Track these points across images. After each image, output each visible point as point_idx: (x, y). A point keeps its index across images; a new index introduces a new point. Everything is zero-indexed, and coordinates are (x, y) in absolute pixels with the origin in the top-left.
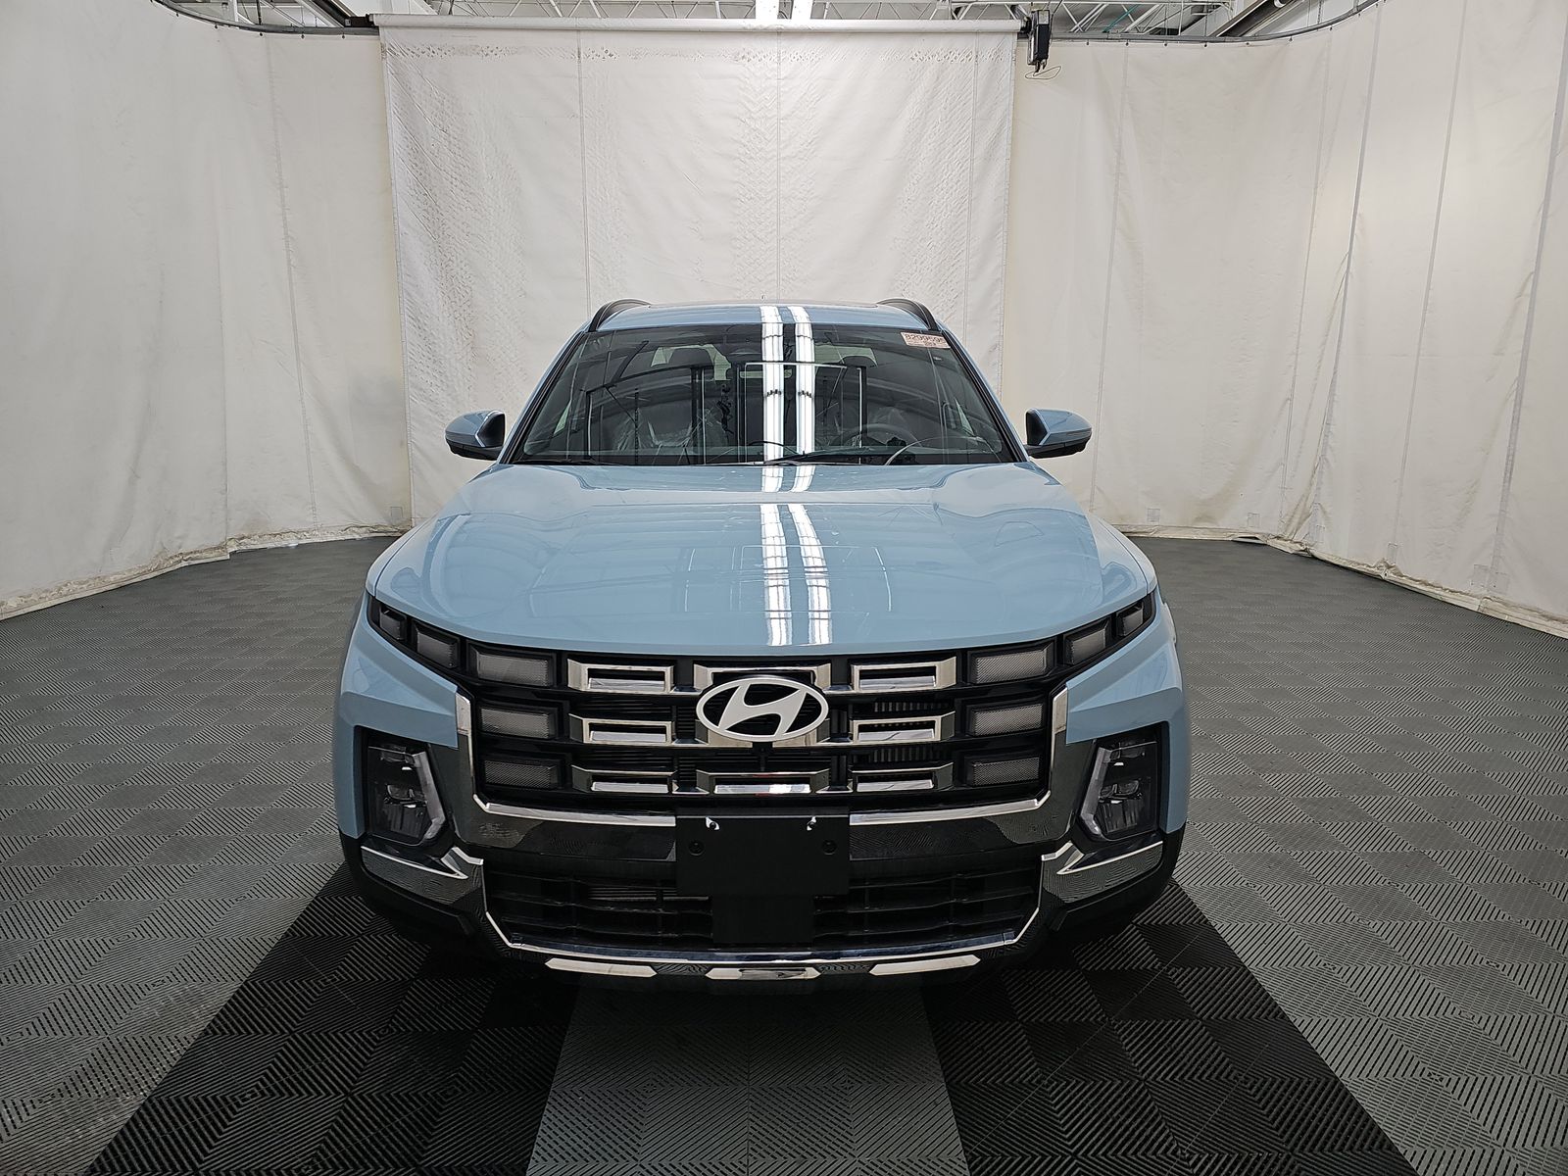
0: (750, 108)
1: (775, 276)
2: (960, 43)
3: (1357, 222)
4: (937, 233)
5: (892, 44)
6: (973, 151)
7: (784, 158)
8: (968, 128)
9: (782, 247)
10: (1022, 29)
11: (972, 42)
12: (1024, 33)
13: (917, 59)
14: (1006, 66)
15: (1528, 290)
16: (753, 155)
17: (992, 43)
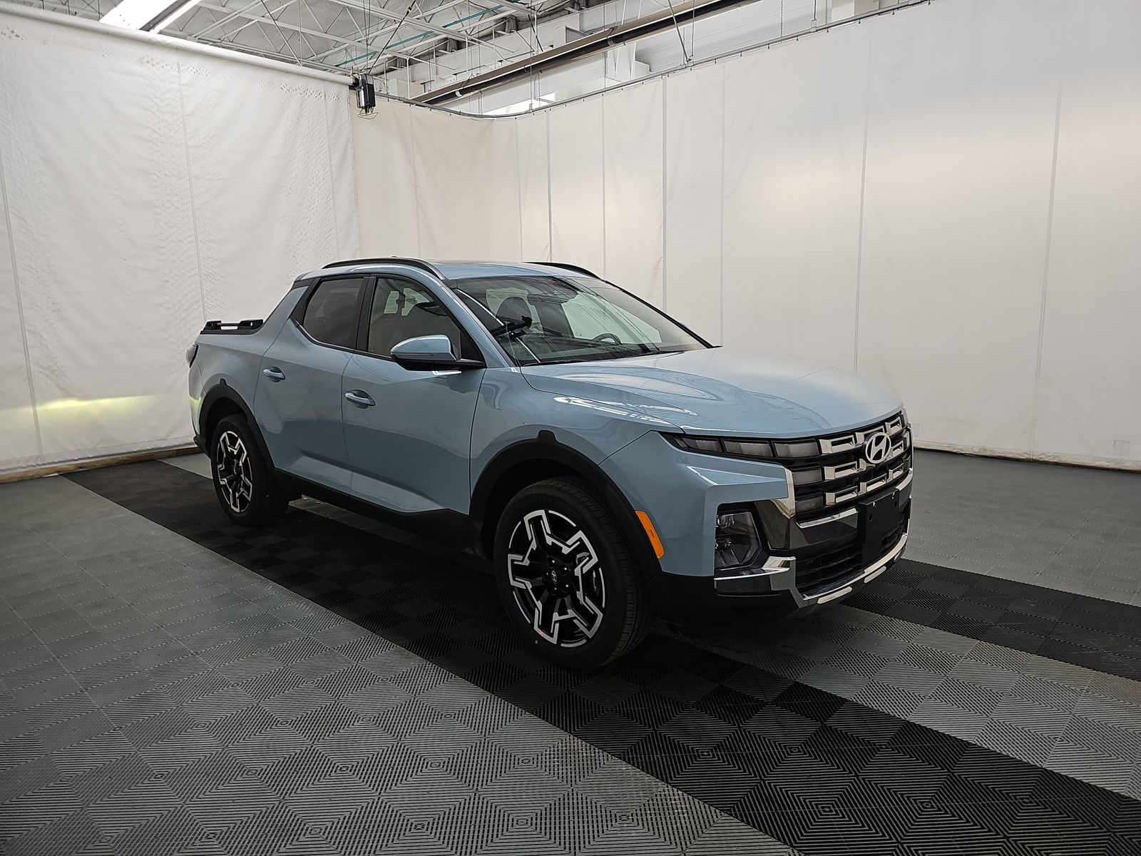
0: (158, 103)
1: (193, 238)
2: (313, 85)
3: (552, 227)
4: (314, 214)
5: (268, 76)
6: (331, 160)
7: (191, 146)
8: (325, 143)
9: (197, 215)
10: (353, 84)
11: (321, 86)
12: (354, 86)
13: (285, 89)
14: (344, 105)
15: (661, 265)
16: (164, 141)
17: (334, 89)
